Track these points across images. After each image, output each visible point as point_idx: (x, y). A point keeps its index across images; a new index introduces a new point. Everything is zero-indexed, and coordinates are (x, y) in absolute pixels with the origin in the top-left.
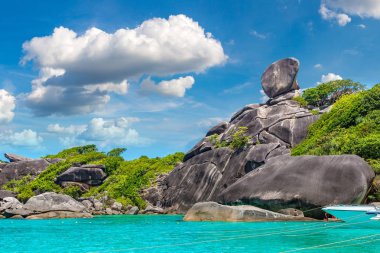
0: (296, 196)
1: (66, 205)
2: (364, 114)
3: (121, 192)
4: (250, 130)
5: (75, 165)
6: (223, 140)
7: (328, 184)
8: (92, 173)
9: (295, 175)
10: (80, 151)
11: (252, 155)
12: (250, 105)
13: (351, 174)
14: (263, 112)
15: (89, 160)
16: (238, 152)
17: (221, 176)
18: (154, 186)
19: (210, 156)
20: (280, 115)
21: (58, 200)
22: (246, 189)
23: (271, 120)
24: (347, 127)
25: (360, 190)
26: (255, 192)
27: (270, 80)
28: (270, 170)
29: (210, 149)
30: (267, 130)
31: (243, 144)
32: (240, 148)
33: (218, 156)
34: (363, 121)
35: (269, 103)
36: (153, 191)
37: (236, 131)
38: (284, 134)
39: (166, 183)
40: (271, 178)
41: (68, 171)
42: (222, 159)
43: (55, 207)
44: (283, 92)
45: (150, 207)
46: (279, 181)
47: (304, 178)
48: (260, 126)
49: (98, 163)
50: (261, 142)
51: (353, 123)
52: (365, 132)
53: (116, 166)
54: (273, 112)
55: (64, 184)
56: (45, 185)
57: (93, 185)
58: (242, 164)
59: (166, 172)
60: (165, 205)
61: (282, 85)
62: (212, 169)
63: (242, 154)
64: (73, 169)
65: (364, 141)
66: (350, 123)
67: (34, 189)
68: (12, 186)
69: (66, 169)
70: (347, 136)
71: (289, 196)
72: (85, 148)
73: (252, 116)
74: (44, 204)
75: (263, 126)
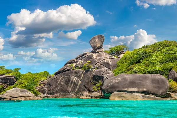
1: (27, 94)
2: (142, 59)
4: (92, 63)
6: (76, 66)
8: (10, 79)
11: (96, 73)
12: (86, 53)
15: (6, 73)
16: (87, 72)
17: (80, 82)
18: (41, 86)
19: (72, 73)
20: (103, 57)
21: (23, 92)
23: (100, 59)
27: (94, 43)
28: (125, 79)
29: (70, 70)
30: (99, 63)
31: (89, 68)
32: (88, 70)
33: (76, 73)
36: (42, 88)
39: (49, 84)
42: (79, 74)
43: (22, 95)
47: (144, 83)
48: (95, 61)
49: (10, 75)
50: (98, 68)
51: (139, 62)
53: (20, 76)
54: (99, 56)
58: (91, 76)
60: (51, 93)
61: (98, 45)
62: (74, 79)
63: (89, 72)
73: (90, 57)
75: (97, 62)
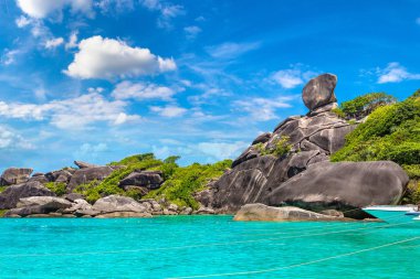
0: (336, 198)
1: (129, 206)
2: (398, 124)
3: (176, 195)
4: (292, 139)
5: (136, 171)
6: (267, 148)
7: (366, 188)
8: (151, 178)
9: (335, 180)
10: (140, 158)
11: (294, 162)
12: (292, 117)
13: (387, 179)
14: (304, 123)
15: (148, 167)
16: (281, 159)
17: (266, 181)
18: (205, 190)
19: (256, 162)
20: (320, 125)
21: (121, 202)
22: (289, 192)
23: (312, 130)
24: (382, 135)
25: (396, 193)
26: (298, 195)
27: (310, 93)
28: (312, 175)
29: (255, 156)
30: (307, 138)
31: (286, 151)
32: (283, 155)
33: (263, 162)
34: (398, 130)
35: (309, 115)
36: (206, 193)
37: (279, 140)
38: (323, 142)
39: (217, 187)
40: (313, 182)
41: (130, 177)
42: (266, 166)
43: (120, 208)
44: (322, 104)
45: (202, 208)
46: (320, 185)
47: (343, 182)
48: (301, 135)
49: (156, 169)
50: (303, 150)
51: (388, 132)
52: (399, 140)
53: (171, 172)
54: (314, 123)
55: (127, 187)
56: (110, 188)
57: (152, 189)
58: (285, 169)
59: (217, 177)
60: (216, 206)
61: (321, 98)
62: (258, 175)
63: (284, 161)
64: (133, 175)
65: (398, 149)
66: (385, 132)
67: (100, 192)
68: (81, 189)
69: (128, 174)
70: (382, 144)
71: (329, 199)
72: (144, 156)
73: (294, 126)
74: (110, 205)
75: (305, 136)
